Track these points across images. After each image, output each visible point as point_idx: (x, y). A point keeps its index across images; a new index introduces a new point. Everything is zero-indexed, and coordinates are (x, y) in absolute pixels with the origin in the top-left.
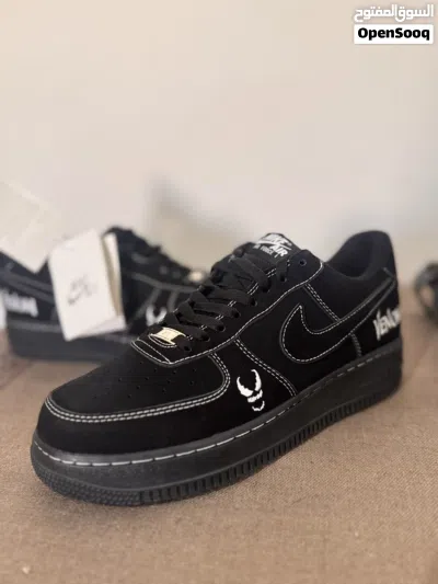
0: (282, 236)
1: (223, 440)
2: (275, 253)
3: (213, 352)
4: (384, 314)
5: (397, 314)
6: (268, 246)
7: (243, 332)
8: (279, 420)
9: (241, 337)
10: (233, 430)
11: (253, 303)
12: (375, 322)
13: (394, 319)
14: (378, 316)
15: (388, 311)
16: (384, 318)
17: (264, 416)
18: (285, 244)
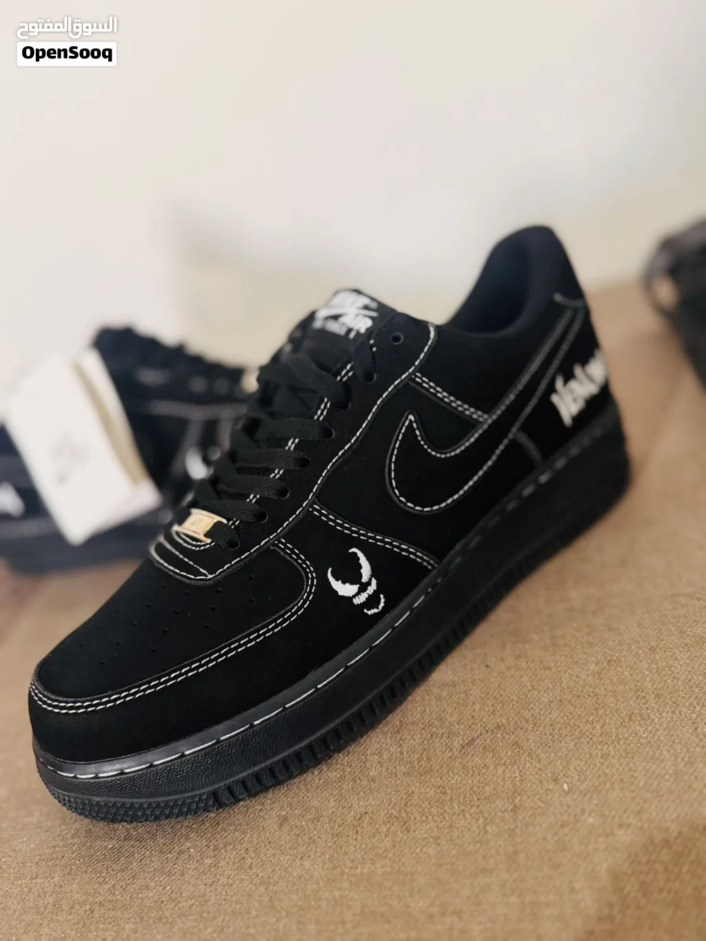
0: (358, 292)
1: (326, 678)
2: (350, 330)
3: (278, 538)
4: (569, 376)
5: (596, 369)
6: (336, 317)
7: (320, 489)
8: (417, 615)
9: (319, 498)
10: (339, 657)
11: (328, 434)
12: (555, 399)
13: (591, 379)
14: (559, 383)
15: (578, 371)
16: (573, 384)
17: (388, 618)
18: (366, 307)
